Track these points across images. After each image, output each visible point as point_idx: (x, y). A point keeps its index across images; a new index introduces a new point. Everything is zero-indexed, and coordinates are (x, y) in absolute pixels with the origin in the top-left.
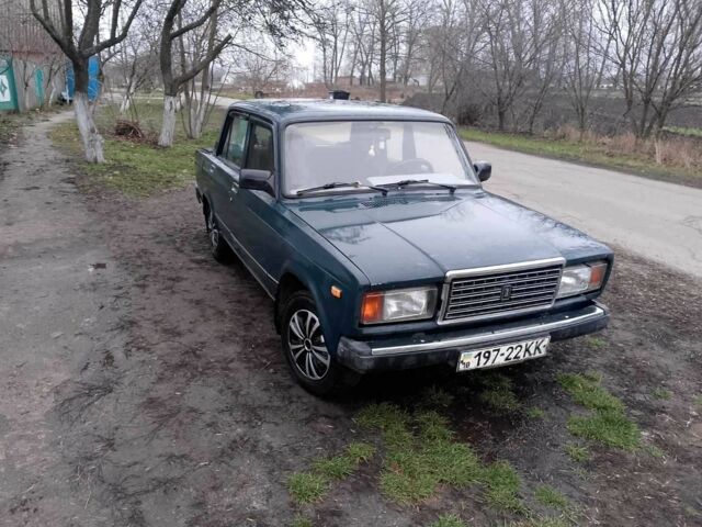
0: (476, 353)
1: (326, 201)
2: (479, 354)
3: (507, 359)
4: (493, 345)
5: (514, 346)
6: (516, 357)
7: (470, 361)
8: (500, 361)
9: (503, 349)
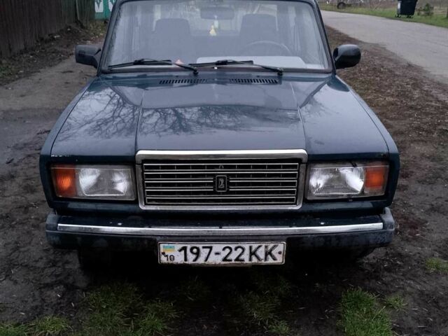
0: (180, 246)
1: (139, 77)
2: (184, 249)
3: (225, 259)
4: (203, 241)
5: (233, 246)
6: (237, 259)
7: (172, 254)
8: (215, 260)
9: (218, 247)
